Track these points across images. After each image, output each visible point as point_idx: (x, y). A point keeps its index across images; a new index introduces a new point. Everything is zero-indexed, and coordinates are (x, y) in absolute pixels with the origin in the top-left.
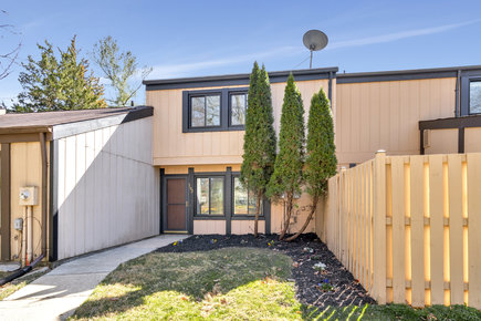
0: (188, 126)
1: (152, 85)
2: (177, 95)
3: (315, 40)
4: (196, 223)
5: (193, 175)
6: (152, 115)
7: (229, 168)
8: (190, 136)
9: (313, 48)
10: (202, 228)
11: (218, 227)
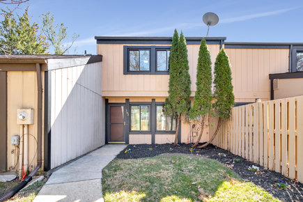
0: (127, 71)
1: (101, 40)
2: (120, 48)
3: (210, 19)
4: (131, 136)
5: (129, 104)
6: (101, 60)
7: (153, 100)
8: (129, 76)
9: (209, 24)
10: (134, 140)
11: (146, 139)
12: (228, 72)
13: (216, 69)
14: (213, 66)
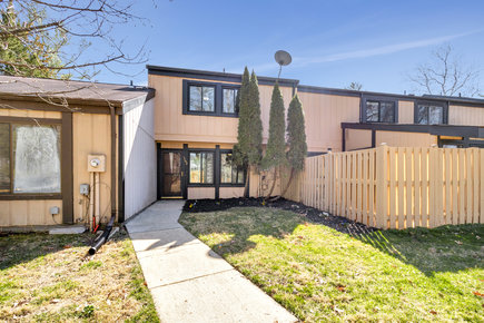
0: (186, 110)
1: (153, 70)
2: (178, 82)
3: (283, 58)
4: (189, 189)
5: (186, 151)
6: (155, 96)
7: (218, 146)
8: (189, 117)
9: (281, 63)
10: (194, 194)
11: (209, 193)
12: (301, 119)
13: (289, 115)
14: (286, 112)
